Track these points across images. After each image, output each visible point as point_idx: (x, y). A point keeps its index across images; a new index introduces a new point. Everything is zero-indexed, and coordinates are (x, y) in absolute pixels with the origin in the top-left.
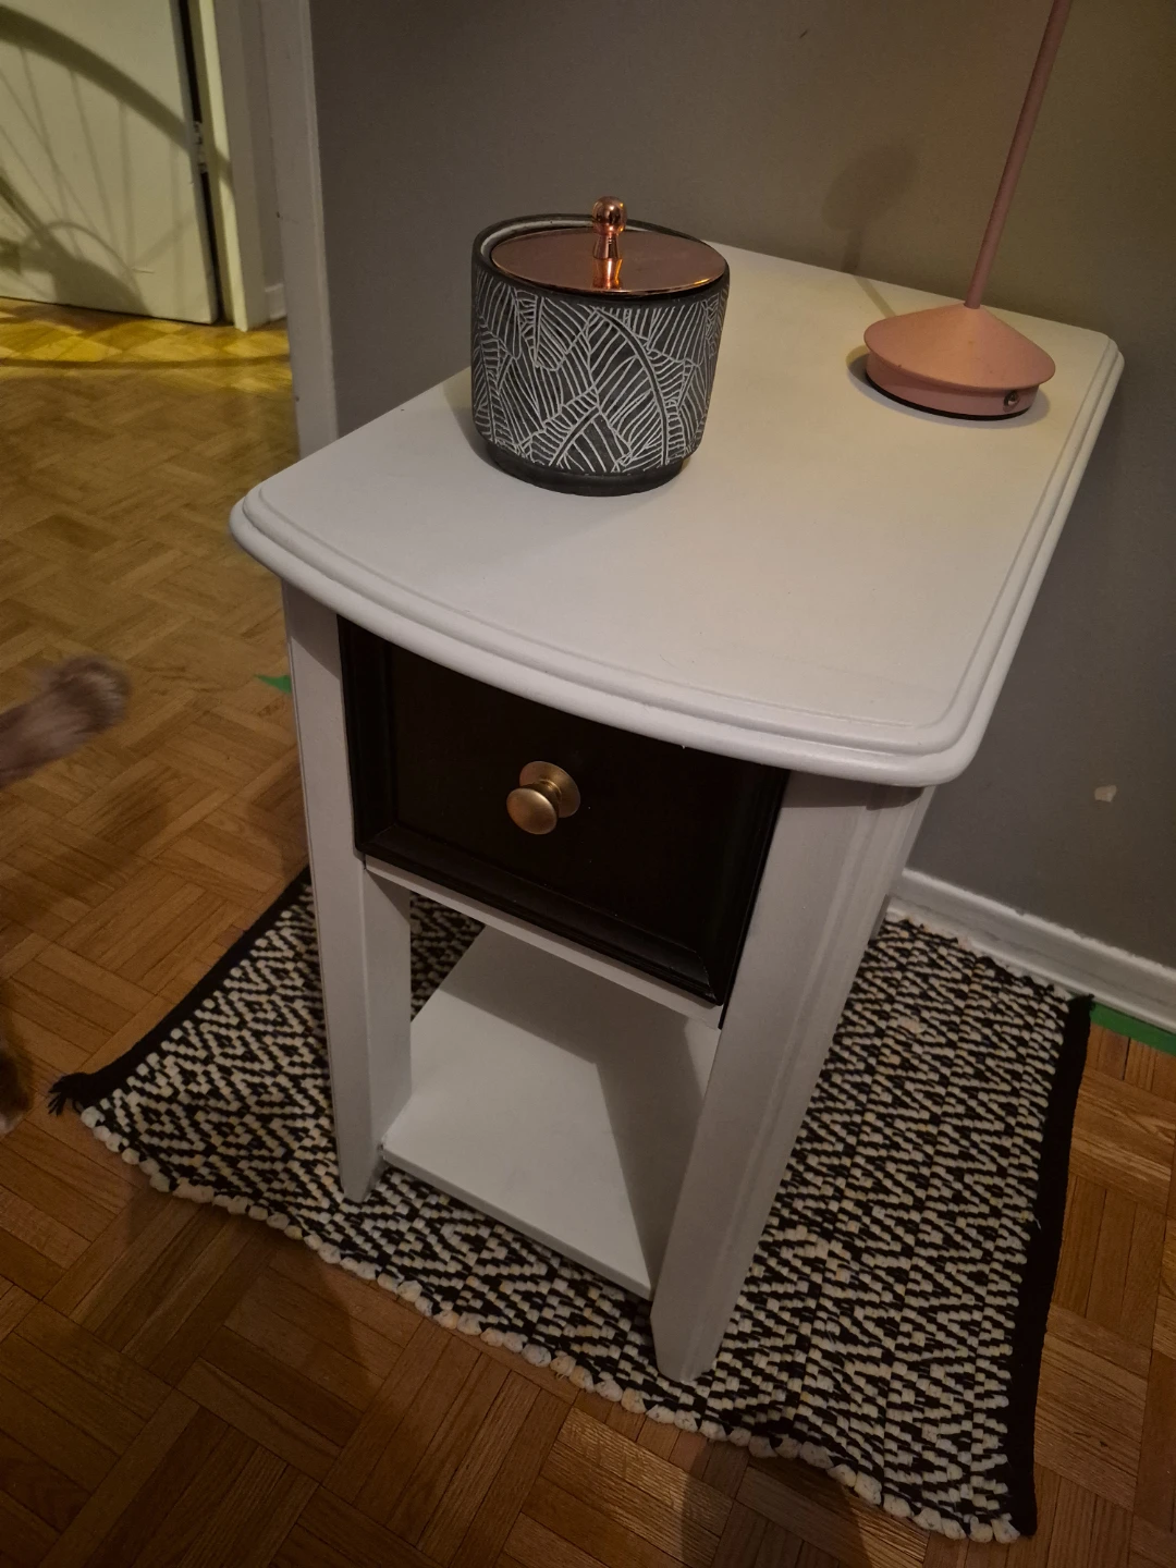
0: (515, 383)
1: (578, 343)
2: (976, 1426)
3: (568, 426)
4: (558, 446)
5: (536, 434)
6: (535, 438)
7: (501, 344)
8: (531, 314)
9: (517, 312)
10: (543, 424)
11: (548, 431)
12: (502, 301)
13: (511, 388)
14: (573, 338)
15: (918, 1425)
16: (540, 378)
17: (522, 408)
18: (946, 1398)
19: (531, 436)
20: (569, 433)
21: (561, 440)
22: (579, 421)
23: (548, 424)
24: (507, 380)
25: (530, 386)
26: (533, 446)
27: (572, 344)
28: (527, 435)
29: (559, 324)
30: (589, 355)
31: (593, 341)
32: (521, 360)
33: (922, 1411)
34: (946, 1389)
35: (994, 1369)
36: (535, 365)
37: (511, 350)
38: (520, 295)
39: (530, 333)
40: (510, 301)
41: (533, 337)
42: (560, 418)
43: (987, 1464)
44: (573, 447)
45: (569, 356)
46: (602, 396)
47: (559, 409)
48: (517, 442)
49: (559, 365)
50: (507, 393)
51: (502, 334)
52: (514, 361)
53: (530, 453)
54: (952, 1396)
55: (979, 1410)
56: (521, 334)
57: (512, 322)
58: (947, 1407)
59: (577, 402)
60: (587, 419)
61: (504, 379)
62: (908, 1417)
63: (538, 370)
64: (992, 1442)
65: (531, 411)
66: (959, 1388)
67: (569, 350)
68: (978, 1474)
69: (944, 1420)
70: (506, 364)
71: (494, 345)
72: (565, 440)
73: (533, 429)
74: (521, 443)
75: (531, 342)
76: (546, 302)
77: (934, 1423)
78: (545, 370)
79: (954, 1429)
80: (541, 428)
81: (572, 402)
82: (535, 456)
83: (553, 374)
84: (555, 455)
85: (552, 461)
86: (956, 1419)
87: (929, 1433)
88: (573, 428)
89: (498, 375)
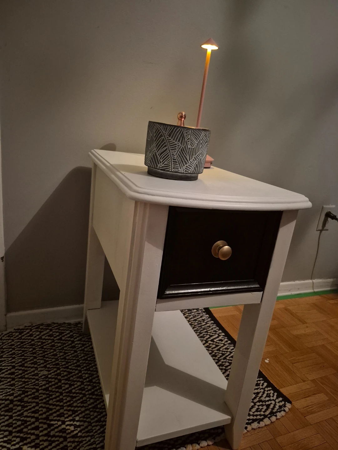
0: (182, 153)
1: (199, 140)
2: (267, 391)
3: (195, 161)
4: (192, 167)
5: (187, 165)
6: (186, 166)
7: (178, 143)
8: (190, 134)
9: (185, 134)
10: (189, 162)
11: (190, 164)
12: (180, 133)
13: (181, 154)
14: (198, 139)
15: (260, 399)
16: (190, 150)
17: (184, 159)
18: (259, 391)
19: (185, 166)
20: (195, 163)
21: (193, 165)
22: (197, 160)
23: (191, 162)
24: (180, 152)
25: (187, 153)
26: (186, 168)
27: (198, 141)
28: (184, 166)
29: (196, 136)
30: (201, 142)
31: (202, 140)
32: (185, 147)
33: (258, 396)
34: (257, 389)
35: (259, 379)
36: (189, 147)
37: (182, 145)
38: (186, 130)
39: (188, 139)
40: (183, 132)
41: (189, 140)
42: (193, 160)
43: (275, 396)
44: (195, 167)
45: (197, 144)
46: (202, 153)
47: (194, 157)
48: (181, 168)
49: (195, 146)
50: (179, 156)
51: (179, 141)
52: (183, 147)
53: (184, 171)
54: (259, 389)
55: (265, 388)
56: (186, 140)
57: (183, 137)
58: (261, 392)
59: (197, 155)
60: (199, 159)
61: (178, 153)
62: (257, 399)
63: (190, 148)
64: (272, 392)
65: (186, 159)
66: (258, 387)
67: (197, 142)
68: (276, 399)
69: (263, 395)
70: (180, 148)
71: (176, 144)
72: (194, 165)
73: (186, 164)
74: (182, 168)
75: (188, 141)
76: (193, 131)
77: (261, 397)
78: (191, 148)
79: (265, 395)
80: (189, 163)
81: (196, 155)
82: (186, 171)
83: (193, 148)
84: (191, 170)
85: (190, 171)
86: (264, 393)
87: (263, 399)
88: (195, 162)
89: (176, 152)
